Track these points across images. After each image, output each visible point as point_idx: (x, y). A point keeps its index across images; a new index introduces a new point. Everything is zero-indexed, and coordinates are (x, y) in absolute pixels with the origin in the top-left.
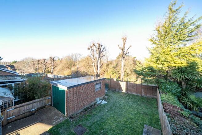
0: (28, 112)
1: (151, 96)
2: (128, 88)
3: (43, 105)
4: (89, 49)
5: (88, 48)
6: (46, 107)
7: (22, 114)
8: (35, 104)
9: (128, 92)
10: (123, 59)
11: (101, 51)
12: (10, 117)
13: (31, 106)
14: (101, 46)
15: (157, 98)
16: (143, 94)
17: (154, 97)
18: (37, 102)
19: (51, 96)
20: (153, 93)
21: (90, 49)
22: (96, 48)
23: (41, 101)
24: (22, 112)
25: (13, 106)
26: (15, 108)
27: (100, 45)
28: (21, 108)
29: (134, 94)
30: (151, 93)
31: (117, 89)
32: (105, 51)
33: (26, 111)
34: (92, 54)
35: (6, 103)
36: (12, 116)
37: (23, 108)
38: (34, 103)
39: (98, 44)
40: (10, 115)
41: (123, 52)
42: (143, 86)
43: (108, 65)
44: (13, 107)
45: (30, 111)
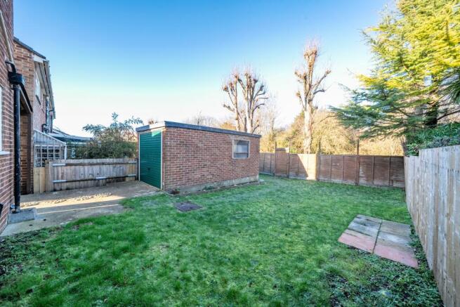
0: (92, 180)
1: (387, 183)
2: (320, 168)
3: (121, 175)
4: (226, 89)
5: (224, 86)
6: (127, 179)
7: (79, 181)
8: (104, 168)
9: (322, 178)
10: (308, 105)
11: (255, 93)
12: (58, 179)
13: (96, 168)
14: (256, 81)
15: (405, 188)
16: (362, 181)
17: (395, 185)
18: (109, 164)
19: (138, 159)
20: (391, 175)
21: (229, 89)
22: (242, 84)
23: (116, 164)
24: (80, 177)
25: (63, 158)
26: (67, 165)
27: (252, 79)
28: (77, 167)
29: (338, 181)
30: (387, 175)
31: (291, 173)
32: (264, 93)
33: (87, 178)
34: (234, 102)
35: (52, 151)
36: (62, 178)
37: (81, 168)
38: (103, 164)
39: (246, 75)
40: (58, 176)
41: (308, 86)
42: (361, 160)
43: (274, 136)
44: (63, 161)
45: (95, 180)
